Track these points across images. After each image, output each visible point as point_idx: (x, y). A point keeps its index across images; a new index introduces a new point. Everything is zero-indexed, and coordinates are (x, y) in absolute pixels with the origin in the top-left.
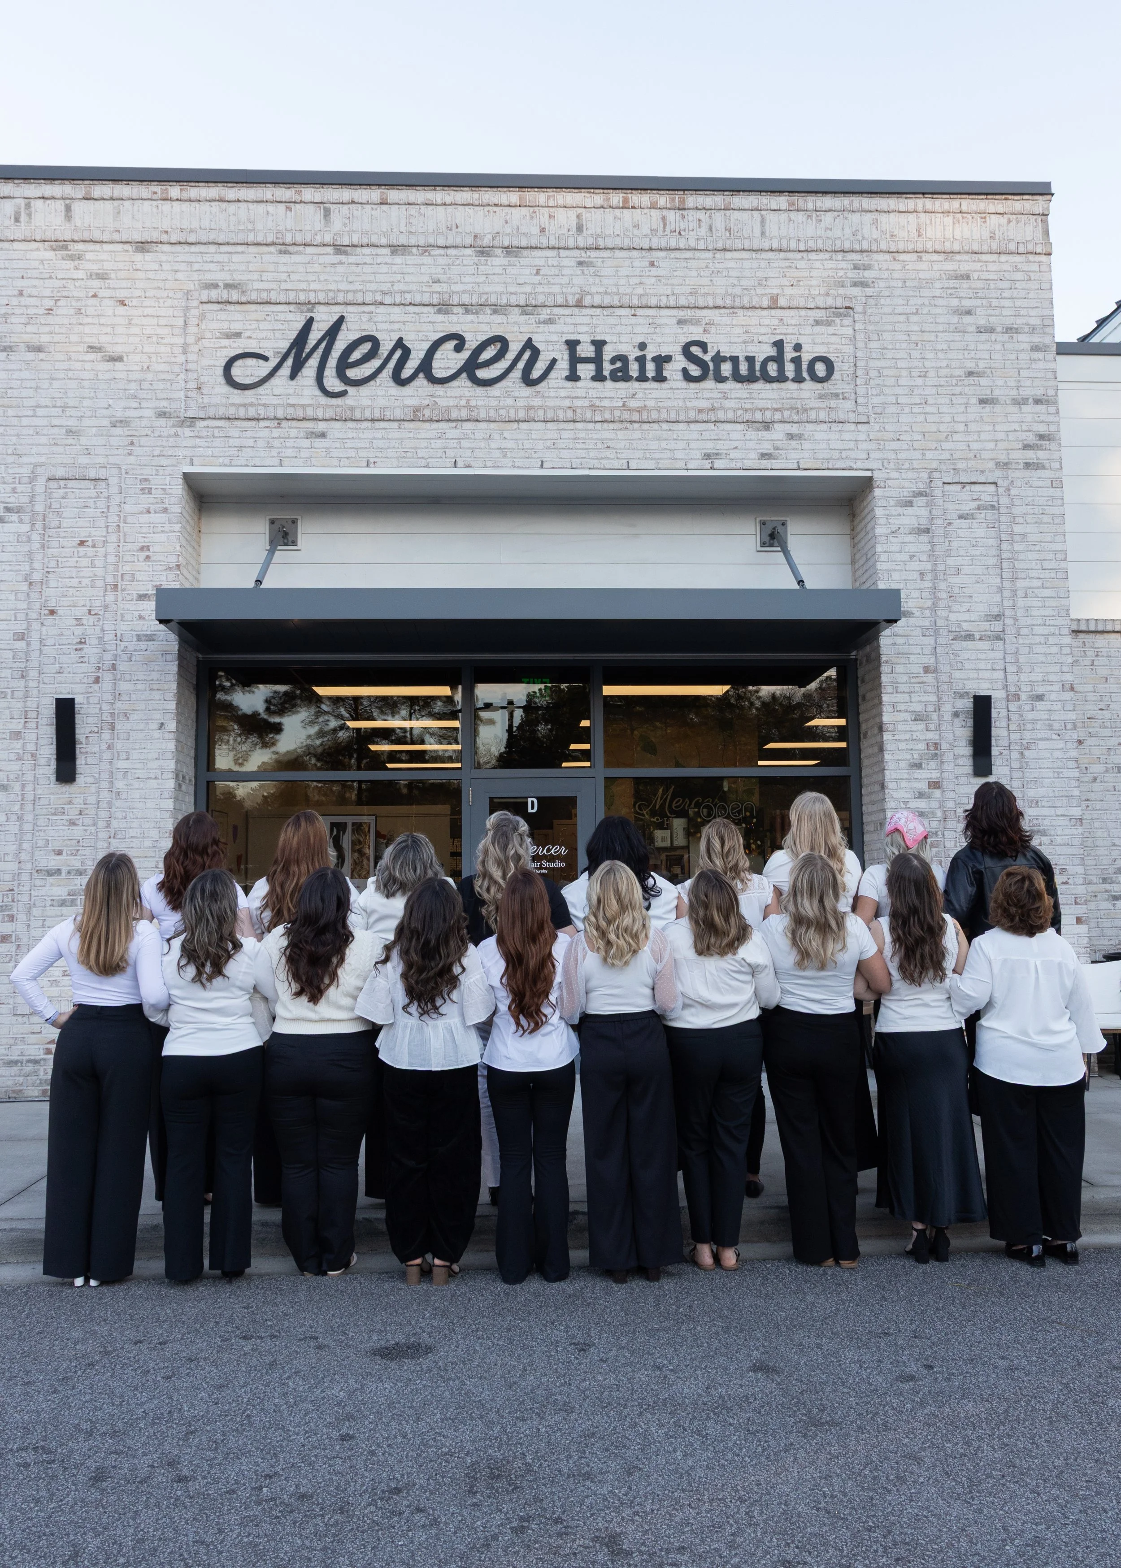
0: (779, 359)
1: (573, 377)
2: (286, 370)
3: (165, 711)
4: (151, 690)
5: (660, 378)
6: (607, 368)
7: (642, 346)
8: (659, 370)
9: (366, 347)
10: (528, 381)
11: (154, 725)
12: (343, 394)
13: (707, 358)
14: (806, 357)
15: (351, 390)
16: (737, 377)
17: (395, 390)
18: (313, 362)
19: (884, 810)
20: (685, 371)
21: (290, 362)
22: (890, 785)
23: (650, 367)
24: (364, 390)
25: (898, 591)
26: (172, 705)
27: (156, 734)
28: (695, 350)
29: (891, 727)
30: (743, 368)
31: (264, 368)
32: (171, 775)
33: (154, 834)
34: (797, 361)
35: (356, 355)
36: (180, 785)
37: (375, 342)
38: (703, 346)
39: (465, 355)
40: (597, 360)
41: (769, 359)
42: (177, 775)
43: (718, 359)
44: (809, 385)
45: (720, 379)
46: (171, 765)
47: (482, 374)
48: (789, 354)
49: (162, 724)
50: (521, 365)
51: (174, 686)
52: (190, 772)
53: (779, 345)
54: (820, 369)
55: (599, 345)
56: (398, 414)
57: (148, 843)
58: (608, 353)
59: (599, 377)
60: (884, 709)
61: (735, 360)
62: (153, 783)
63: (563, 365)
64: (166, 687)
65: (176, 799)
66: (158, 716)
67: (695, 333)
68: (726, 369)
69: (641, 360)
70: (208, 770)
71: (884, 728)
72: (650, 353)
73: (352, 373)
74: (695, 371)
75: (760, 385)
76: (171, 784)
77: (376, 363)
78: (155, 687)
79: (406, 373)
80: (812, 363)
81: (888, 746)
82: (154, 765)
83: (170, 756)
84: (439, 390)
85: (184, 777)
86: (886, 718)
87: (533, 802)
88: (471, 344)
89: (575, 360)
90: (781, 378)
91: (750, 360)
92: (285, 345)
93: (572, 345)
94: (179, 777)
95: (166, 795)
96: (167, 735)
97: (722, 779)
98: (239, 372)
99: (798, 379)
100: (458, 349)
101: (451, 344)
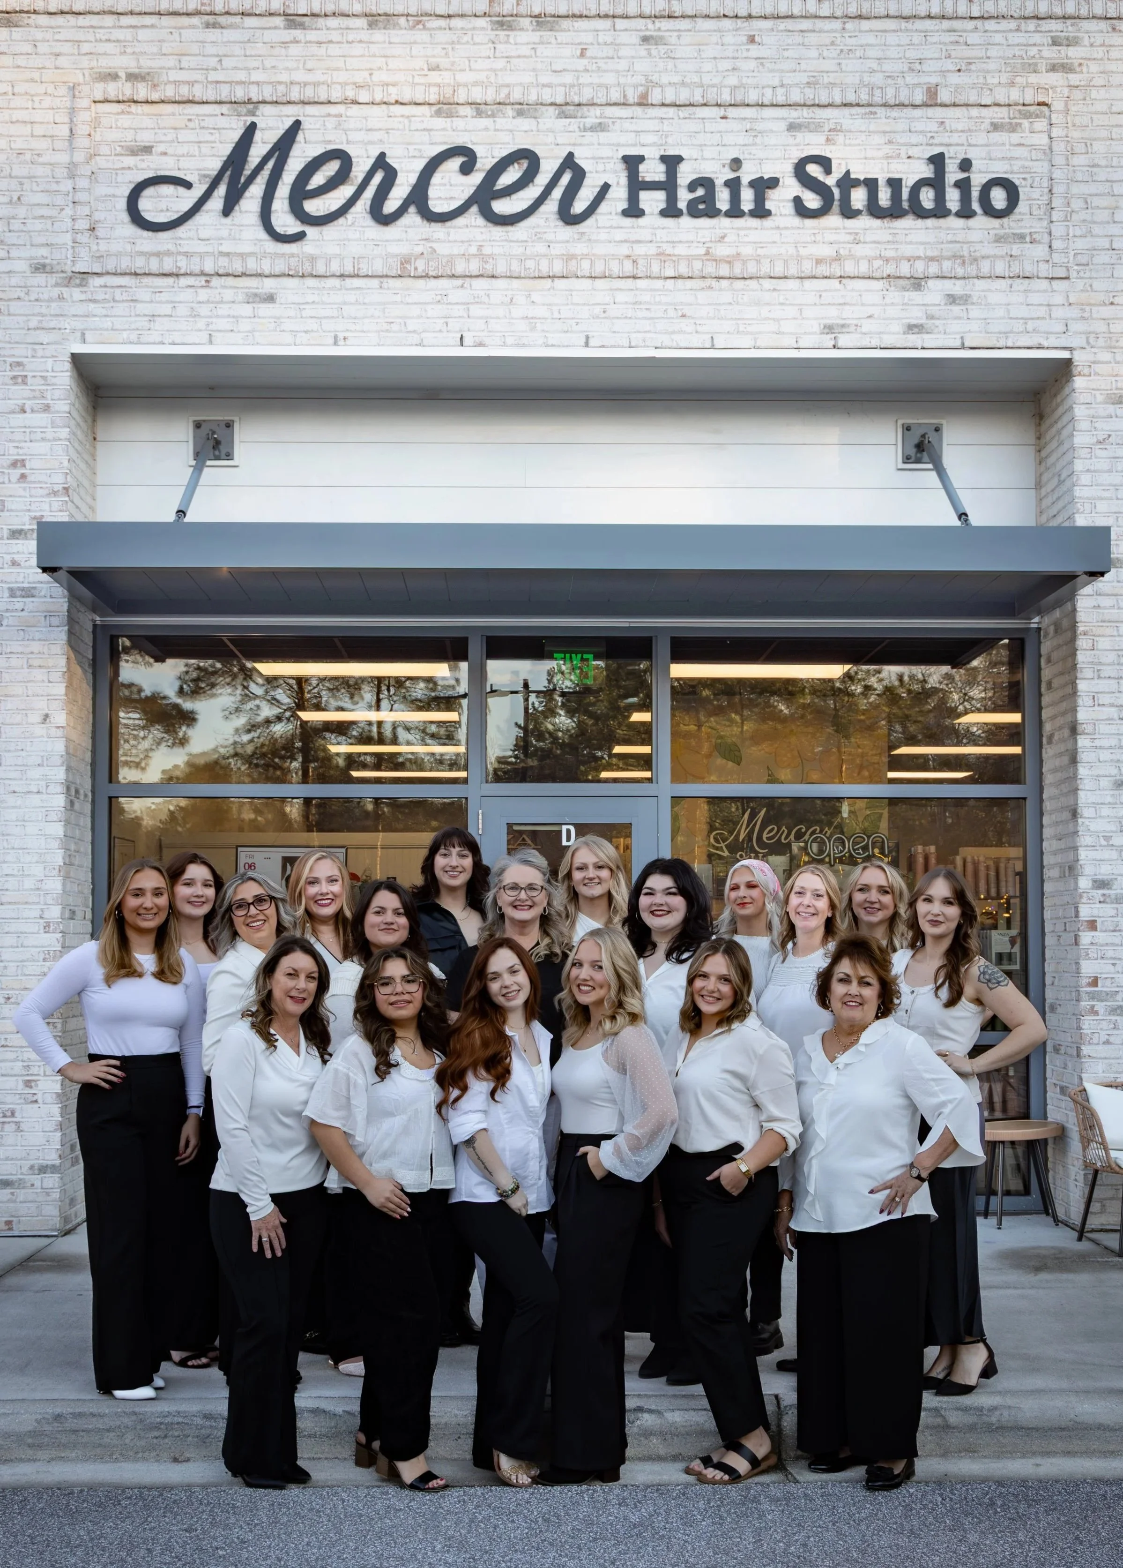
0: (937, 183)
1: (633, 211)
2: (217, 202)
3: (50, 698)
4: (30, 666)
5: (761, 212)
6: (684, 197)
7: (736, 163)
8: (760, 200)
9: (332, 168)
10: (567, 217)
11: (36, 718)
12: (299, 237)
13: (830, 181)
14: (978, 180)
15: (311, 231)
16: (874, 210)
17: (375, 231)
18: (256, 190)
19: (1075, 849)
20: (798, 202)
21: (222, 190)
22: (1086, 812)
23: (747, 197)
24: (330, 231)
25: (1107, 530)
26: (60, 689)
27: (40, 730)
28: (813, 170)
29: (1089, 729)
30: (884, 197)
31: (185, 200)
32: (60, 789)
33: (37, 871)
34: (963, 185)
35: (318, 180)
36: (72, 803)
37: (343, 157)
38: (825, 163)
39: (477, 178)
40: (669, 186)
41: (922, 183)
42: (68, 788)
43: (847, 183)
44: (981, 221)
45: (849, 213)
46: (60, 774)
47: (501, 207)
48: (953, 174)
49: (47, 716)
50: (557, 193)
51: (62, 662)
52: (86, 785)
53: (937, 161)
54: (998, 197)
55: (672, 162)
56: (378, 267)
57: (29, 884)
58: (685, 174)
59: (671, 211)
60: (1080, 702)
61: (871, 185)
62: (35, 800)
63: (619, 195)
64: (51, 663)
65: (67, 822)
66: (42, 705)
67: (815, 146)
68: (859, 198)
69: (733, 185)
70: (110, 781)
71: (1080, 729)
72: (747, 175)
73: (313, 207)
74: (812, 201)
75: (908, 222)
76: (60, 801)
77: (345, 192)
78: (36, 663)
79: (391, 206)
80: (986, 189)
81: (1084, 756)
82: (36, 773)
83: (59, 761)
84: (437, 230)
85: (77, 792)
86: (1082, 715)
87: (568, 831)
88: (485, 162)
89: (636, 186)
90: (940, 211)
91: (895, 184)
92: (214, 165)
93: (632, 163)
94: (71, 791)
95: (53, 816)
96: (54, 732)
97: (840, 799)
98: (148, 206)
99: (966, 213)
100: (467, 169)
101: (455, 163)
